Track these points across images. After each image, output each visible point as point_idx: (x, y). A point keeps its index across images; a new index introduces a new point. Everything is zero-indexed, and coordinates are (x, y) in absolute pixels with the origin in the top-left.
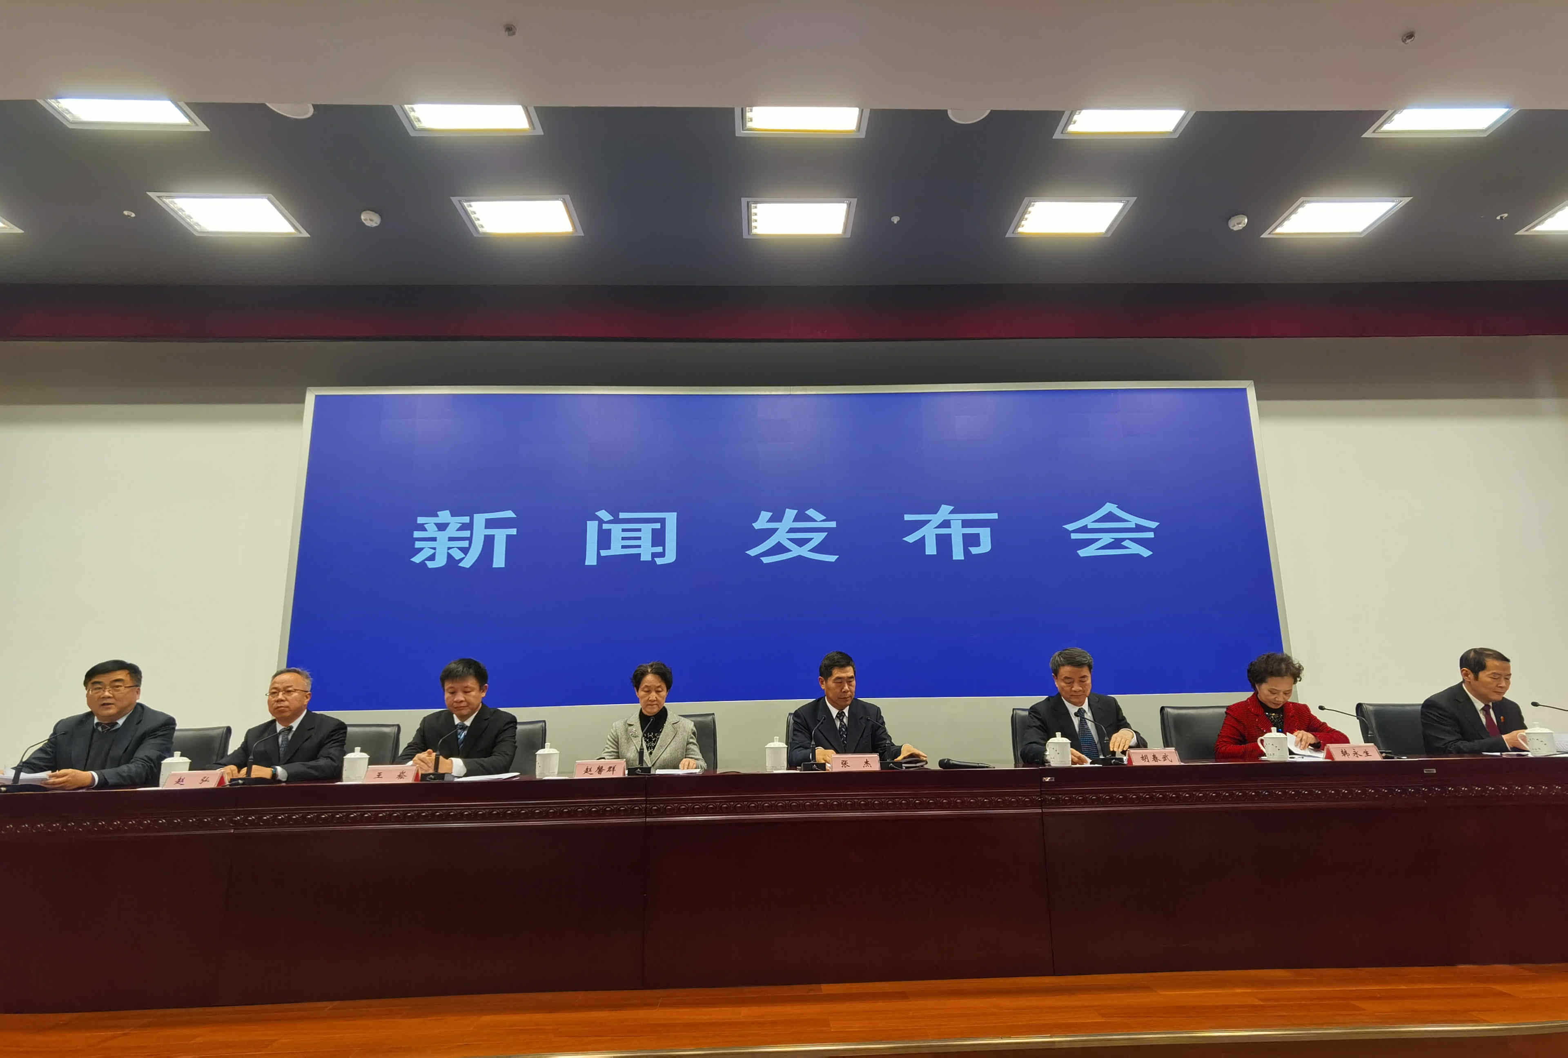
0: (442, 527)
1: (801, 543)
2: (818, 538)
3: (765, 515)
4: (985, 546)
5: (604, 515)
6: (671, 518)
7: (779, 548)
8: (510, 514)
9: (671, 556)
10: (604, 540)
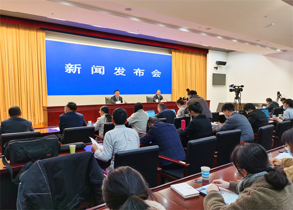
0: (70, 66)
1: (121, 72)
2: (123, 72)
3: (116, 68)
4: (143, 75)
5: (94, 66)
6: (103, 67)
7: (118, 73)
8: (80, 65)
9: (103, 74)
10: (94, 70)
